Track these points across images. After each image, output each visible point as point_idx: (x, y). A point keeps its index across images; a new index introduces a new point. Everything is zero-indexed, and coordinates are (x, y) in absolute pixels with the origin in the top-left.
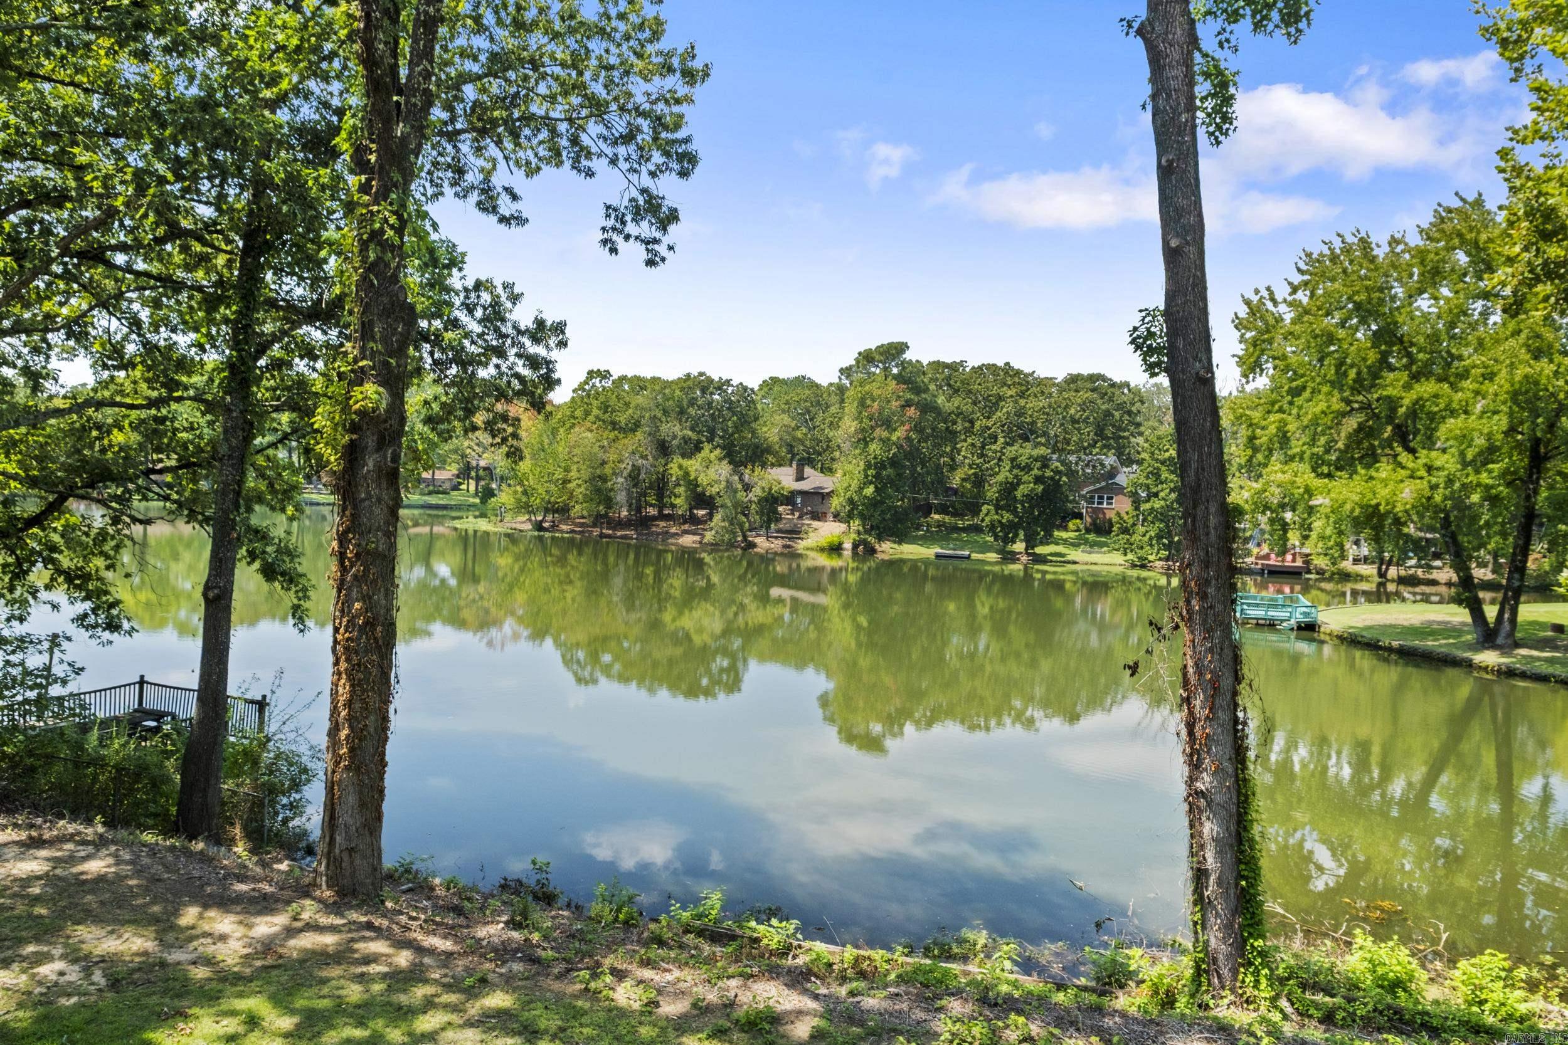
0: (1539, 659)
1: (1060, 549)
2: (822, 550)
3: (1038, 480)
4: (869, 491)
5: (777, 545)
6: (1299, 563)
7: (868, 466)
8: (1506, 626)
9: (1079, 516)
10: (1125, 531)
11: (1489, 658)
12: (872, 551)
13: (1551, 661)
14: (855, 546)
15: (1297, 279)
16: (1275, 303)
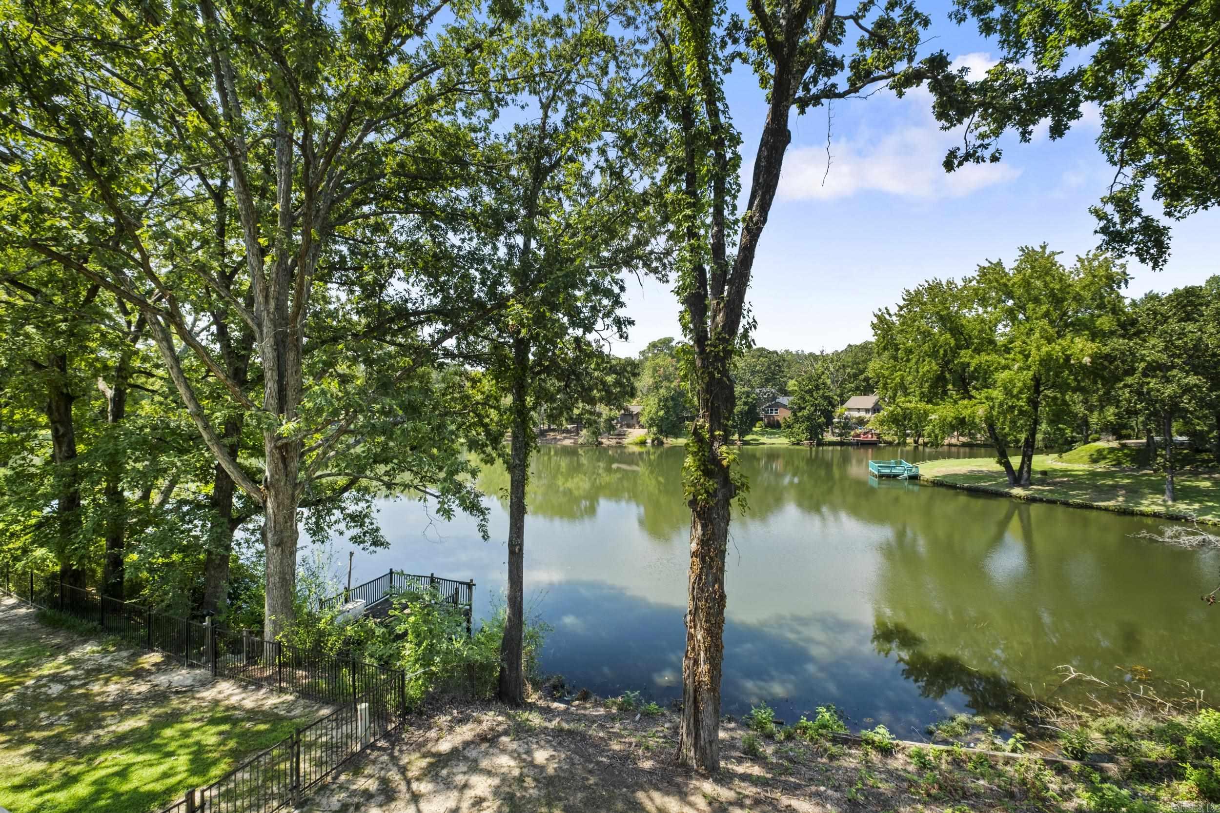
0: (1044, 491)
1: (755, 437)
2: (637, 444)
3: (745, 403)
4: (661, 413)
5: (613, 442)
6: (875, 438)
7: (660, 400)
8: (1025, 475)
9: (762, 420)
10: (789, 427)
11: (1017, 491)
12: (661, 443)
13: (1050, 491)
14: (653, 441)
15: (902, 303)
16: (890, 315)
